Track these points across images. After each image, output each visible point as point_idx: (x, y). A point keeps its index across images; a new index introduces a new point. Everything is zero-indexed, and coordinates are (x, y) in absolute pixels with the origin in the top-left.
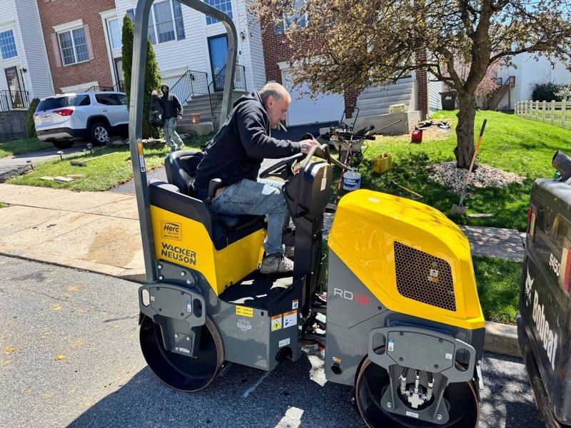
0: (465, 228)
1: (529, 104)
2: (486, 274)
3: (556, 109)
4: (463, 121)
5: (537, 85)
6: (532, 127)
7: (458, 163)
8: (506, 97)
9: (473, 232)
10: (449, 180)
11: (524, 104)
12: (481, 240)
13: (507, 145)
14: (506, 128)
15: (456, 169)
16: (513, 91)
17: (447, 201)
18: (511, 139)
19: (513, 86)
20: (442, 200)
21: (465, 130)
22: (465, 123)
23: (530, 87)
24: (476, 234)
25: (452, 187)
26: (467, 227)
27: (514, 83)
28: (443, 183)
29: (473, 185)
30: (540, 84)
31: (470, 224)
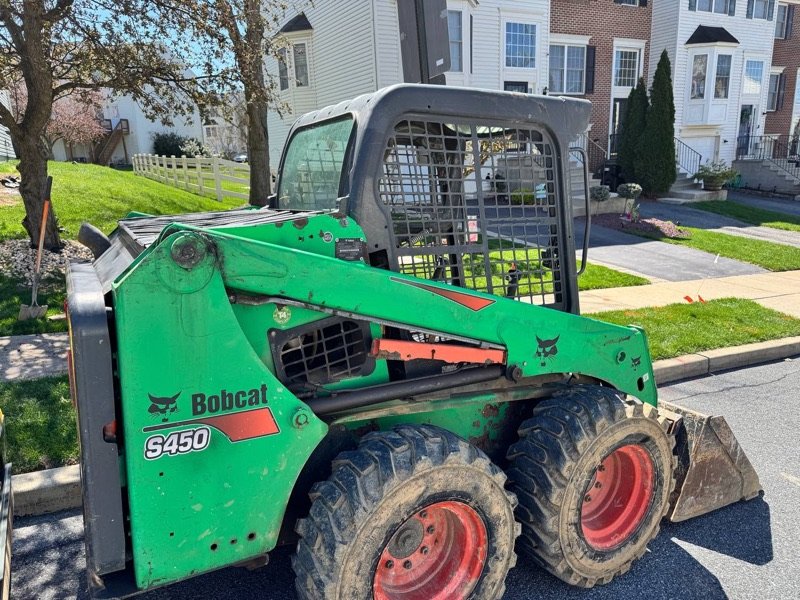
0: (42, 338)
1: (154, 160)
2: (63, 400)
3: (189, 167)
4: (29, 178)
5: (158, 135)
6: (145, 189)
7: (32, 241)
8: (120, 146)
9: (53, 342)
10: (19, 267)
11: (147, 158)
12: (64, 352)
13: (109, 213)
14: (109, 190)
15: (30, 250)
16: (128, 140)
17: (16, 300)
18: (114, 205)
19: (128, 133)
20: (7, 300)
21: (35, 190)
22: (33, 180)
23: (148, 136)
24: (57, 344)
25: (25, 279)
26: (45, 336)
27: (128, 128)
28: (8, 274)
29: (60, 271)
30: (161, 134)
31: (51, 331)
